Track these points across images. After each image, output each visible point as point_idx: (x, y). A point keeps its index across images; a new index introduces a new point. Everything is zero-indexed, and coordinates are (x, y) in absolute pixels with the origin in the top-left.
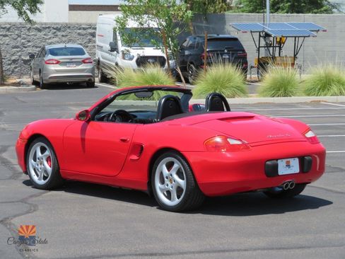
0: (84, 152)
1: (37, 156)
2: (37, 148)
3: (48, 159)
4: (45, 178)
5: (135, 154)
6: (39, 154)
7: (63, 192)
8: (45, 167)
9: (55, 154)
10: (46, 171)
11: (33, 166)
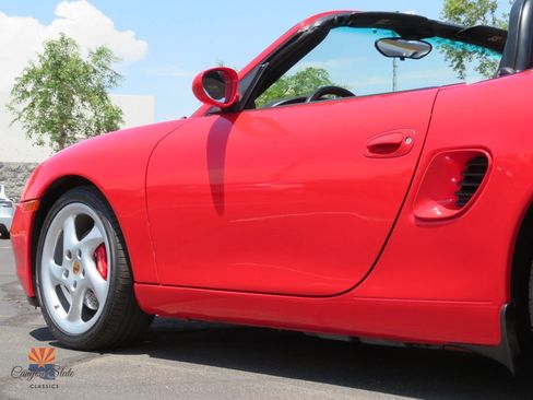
0: (220, 210)
1: (66, 247)
2: (65, 222)
3: (99, 254)
4: (87, 314)
5: (436, 198)
6: (71, 239)
7: (146, 357)
8: (88, 280)
9: (120, 234)
10: (90, 292)
11: (53, 278)
